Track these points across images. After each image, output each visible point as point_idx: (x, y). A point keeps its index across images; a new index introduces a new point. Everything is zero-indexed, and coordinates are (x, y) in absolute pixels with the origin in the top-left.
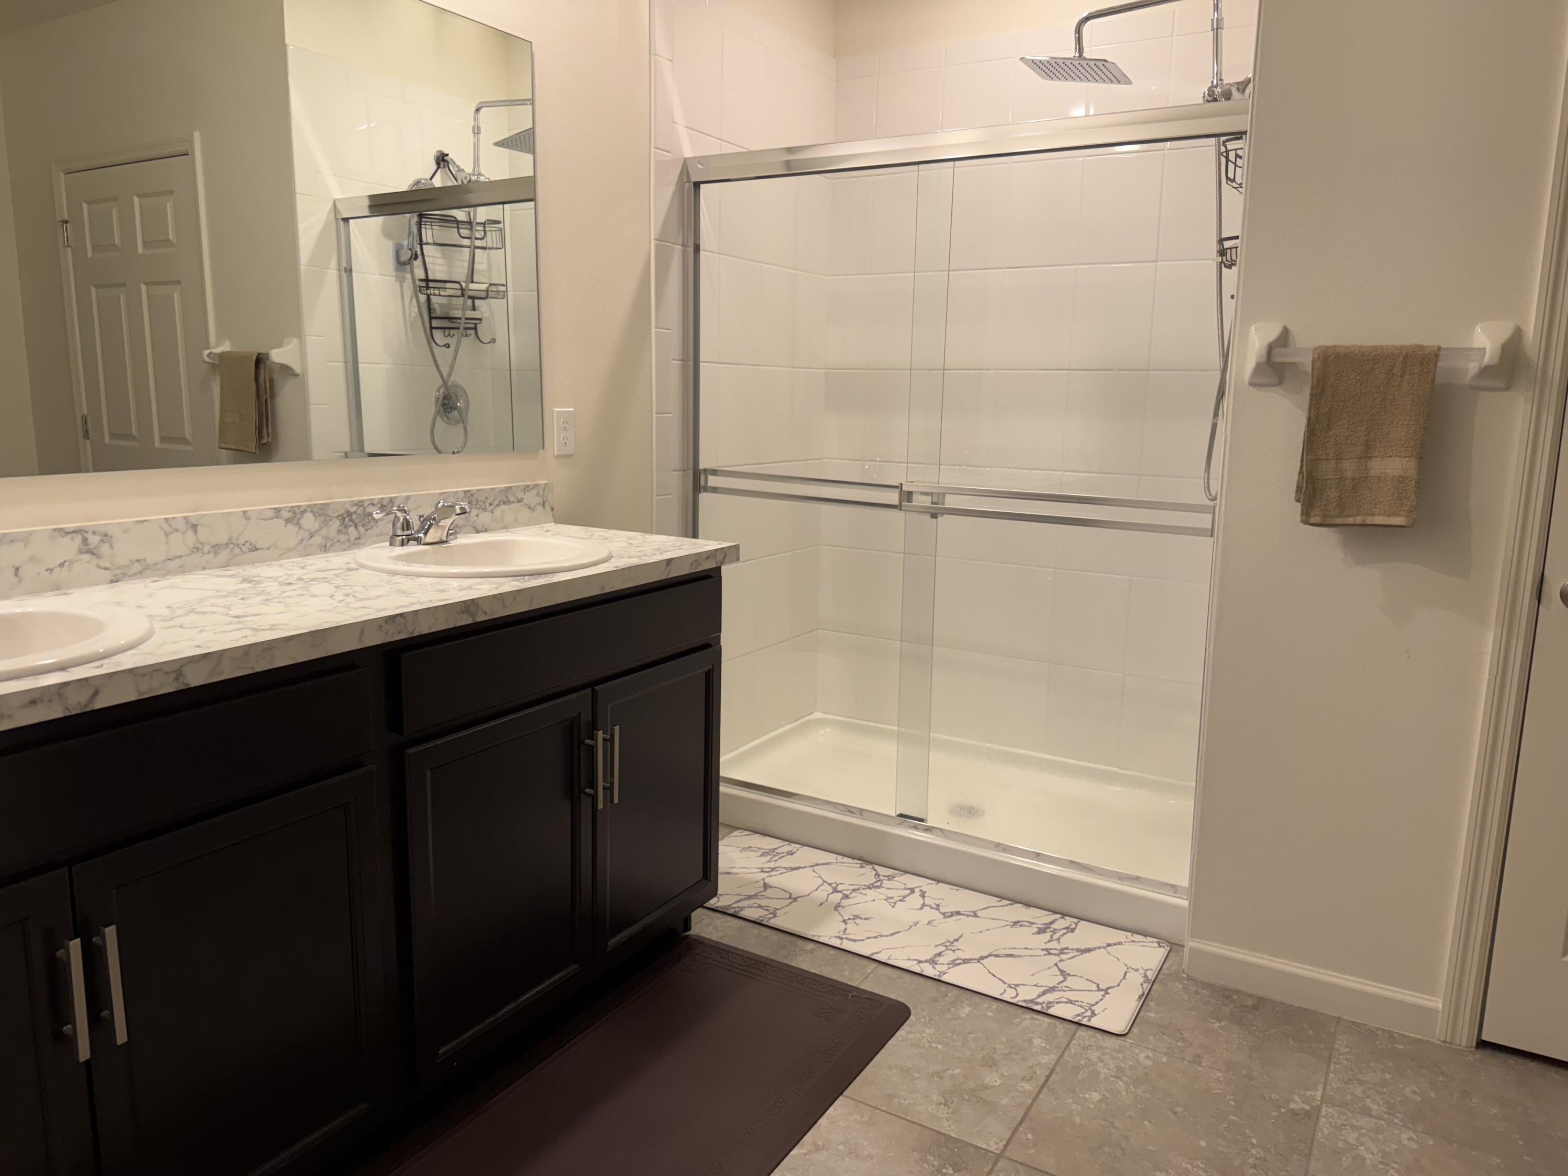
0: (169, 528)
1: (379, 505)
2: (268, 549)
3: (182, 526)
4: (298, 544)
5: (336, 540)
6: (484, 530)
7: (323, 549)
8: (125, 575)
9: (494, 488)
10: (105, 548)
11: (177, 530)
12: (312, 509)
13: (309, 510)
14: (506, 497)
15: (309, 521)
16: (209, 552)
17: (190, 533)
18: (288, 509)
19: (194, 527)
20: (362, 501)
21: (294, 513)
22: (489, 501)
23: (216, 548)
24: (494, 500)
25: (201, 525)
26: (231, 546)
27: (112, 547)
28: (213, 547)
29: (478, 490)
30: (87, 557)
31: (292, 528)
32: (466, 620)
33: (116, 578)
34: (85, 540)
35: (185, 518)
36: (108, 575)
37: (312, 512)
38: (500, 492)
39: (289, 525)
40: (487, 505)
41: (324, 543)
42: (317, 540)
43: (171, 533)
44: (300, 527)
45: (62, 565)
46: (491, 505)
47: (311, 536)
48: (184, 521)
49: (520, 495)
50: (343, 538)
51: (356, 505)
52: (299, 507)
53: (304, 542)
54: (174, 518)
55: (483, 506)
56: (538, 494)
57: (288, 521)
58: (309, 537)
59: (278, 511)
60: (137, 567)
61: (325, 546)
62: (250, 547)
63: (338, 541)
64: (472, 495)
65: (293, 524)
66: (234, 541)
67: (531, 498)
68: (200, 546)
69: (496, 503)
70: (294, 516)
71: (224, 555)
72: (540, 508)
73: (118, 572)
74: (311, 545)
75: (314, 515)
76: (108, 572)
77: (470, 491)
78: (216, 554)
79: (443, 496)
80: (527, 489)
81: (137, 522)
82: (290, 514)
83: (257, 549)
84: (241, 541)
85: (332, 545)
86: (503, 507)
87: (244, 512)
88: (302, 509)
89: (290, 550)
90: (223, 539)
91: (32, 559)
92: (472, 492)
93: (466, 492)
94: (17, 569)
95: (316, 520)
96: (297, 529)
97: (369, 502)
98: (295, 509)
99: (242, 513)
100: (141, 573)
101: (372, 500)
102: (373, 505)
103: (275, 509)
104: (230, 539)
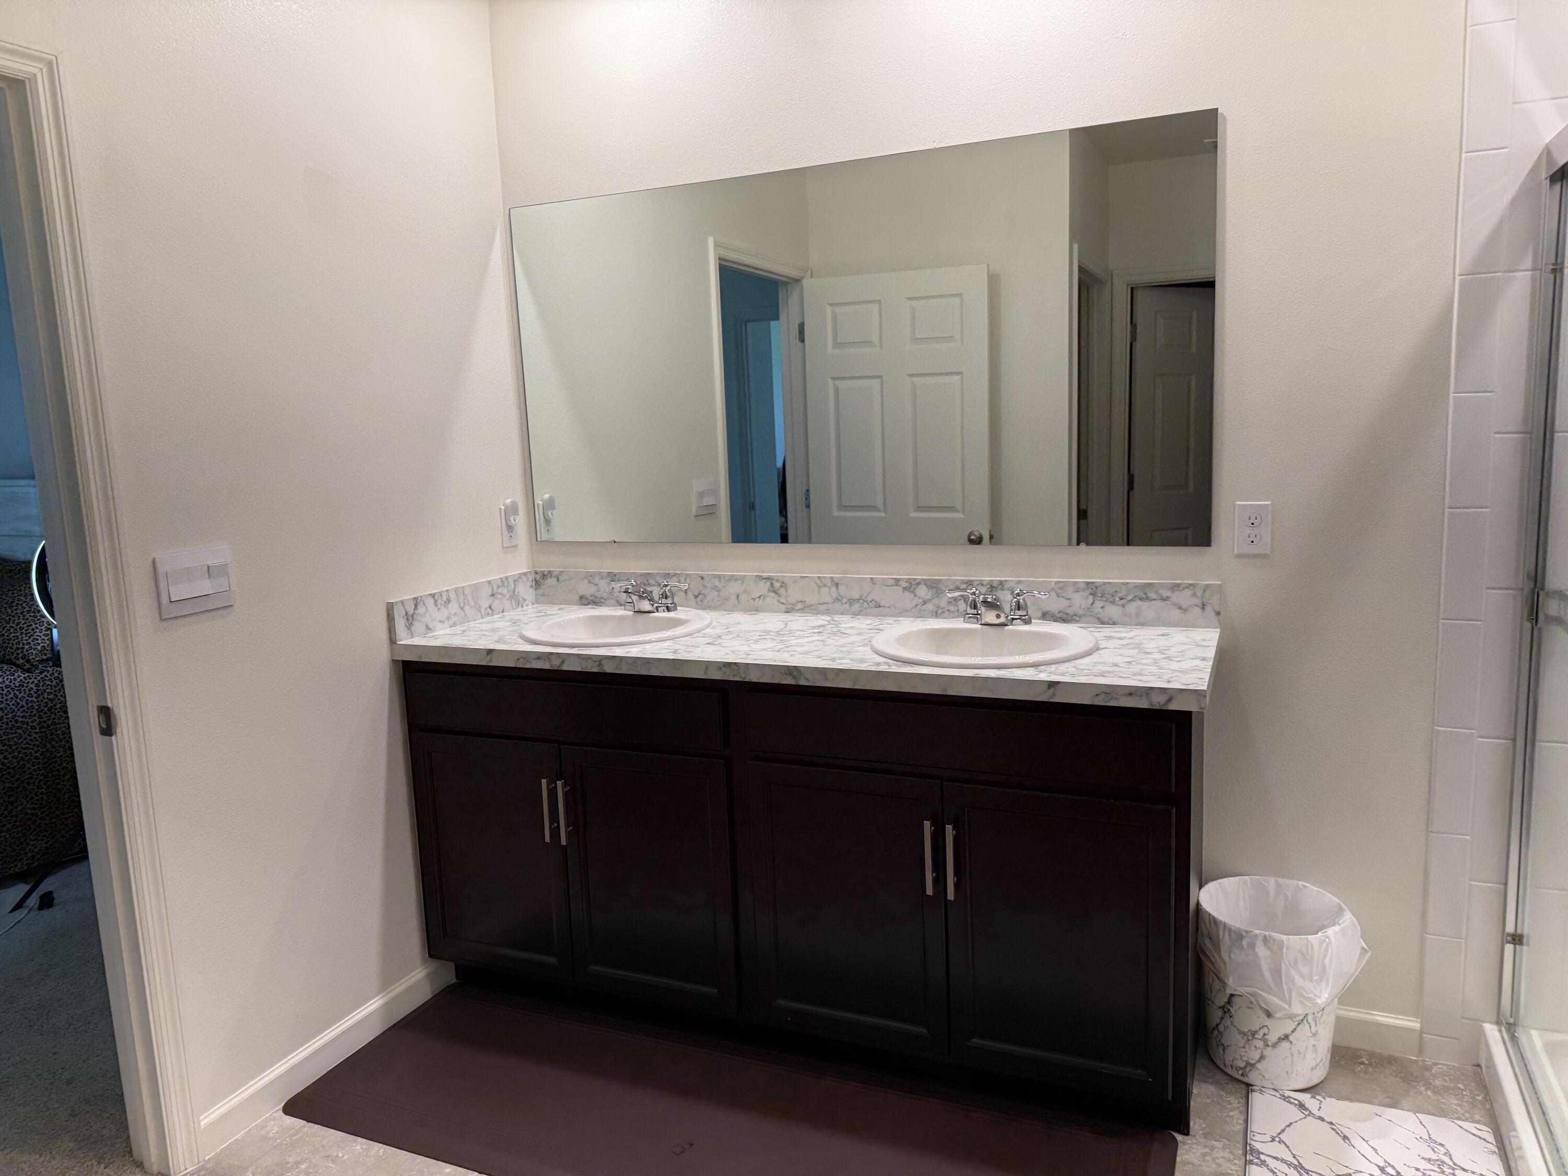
0: (821, 584)
1: (989, 586)
2: (889, 607)
3: (829, 584)
4: (913, 608)
5: (946, 609)
6: (1111, 622)
7: (934, 614)
8: (794, 609)
9: (1128, 583)
10: (782, 591)
11: (825, 586)
12: (925, 582)
13: (923, 582)
14: (1144, 593)
15: (922, 591)
16: (846, 603)
17: (834, 589)
18: (905, 580)
19: (837, 585)
20: (972, 581)
21: (910, 583)
22: (1120, 595)
23: (851, 601)
24: (1126, 595)
25: (841, 584)
26: (861, 601)
27: (786, 591)
28: (849, 600)
29: (1104, 583)
30: (772, 594)
31: (908, 595)
32: (788, 681)
33: (788, 610)
34: (772, 584)
35: (831, 578)
36: (784, 608)
37: (925, 584)
38: (1135, 587)
39: (906, 592)
40: (1117, 599)
41: (936, 609)
42: (930, 606)
43: (821, 586)
44: (915, 595)
45: (759, 597)
46: (1121, 599)
47: (925, 603)
48: (830, 580)
49: (1166, 593)
50: (952, 608)
51: (966, 583)
52: (915, 579)
53: (919, 607)
54: (824, 577)
55: (1112, 599)
56: (1194, 595)
57: (905, 589)
58: (923, 603)
59: (897, 580)
60: (800, 606)
61: (937, 613)
62: (876, 604)
63: (948, 610)
64: (1097, 588)
65: (910, 592)
66: (864, 598)
67: (1183, 597)
68: (840, 598)
69: (1130, 598)
70: (911, 586)
71: (856, 607)
72: (1198, 610)
73: (789, 606)
74: (925, 610)
75: (927, 587)
76: (784, 605)
77: (1093, 582)
78: (851, 606)
79: (1061, 585)
80: (1175, 587)
81: (801, 577)
82: (907, 585)
83: (880, 607)
84: (869, 599)
85: (942, 612)
86: (1139, 603)
87: (872, 579)
88: (918, 581)
89: (906, 611)
90: (856, 596)
91: (745, 591)
92: (1096, 584)
93: (1088, 583)
94: (738, 596)
95: (928, 591)
96: (912, 596)
97: (979, 582)
98: (912, 581)
99: (869, 580)
100: (802, 609)
101: (981, 581)
102: (982, 585)
103: (895, 579)
104: (861, 596)
